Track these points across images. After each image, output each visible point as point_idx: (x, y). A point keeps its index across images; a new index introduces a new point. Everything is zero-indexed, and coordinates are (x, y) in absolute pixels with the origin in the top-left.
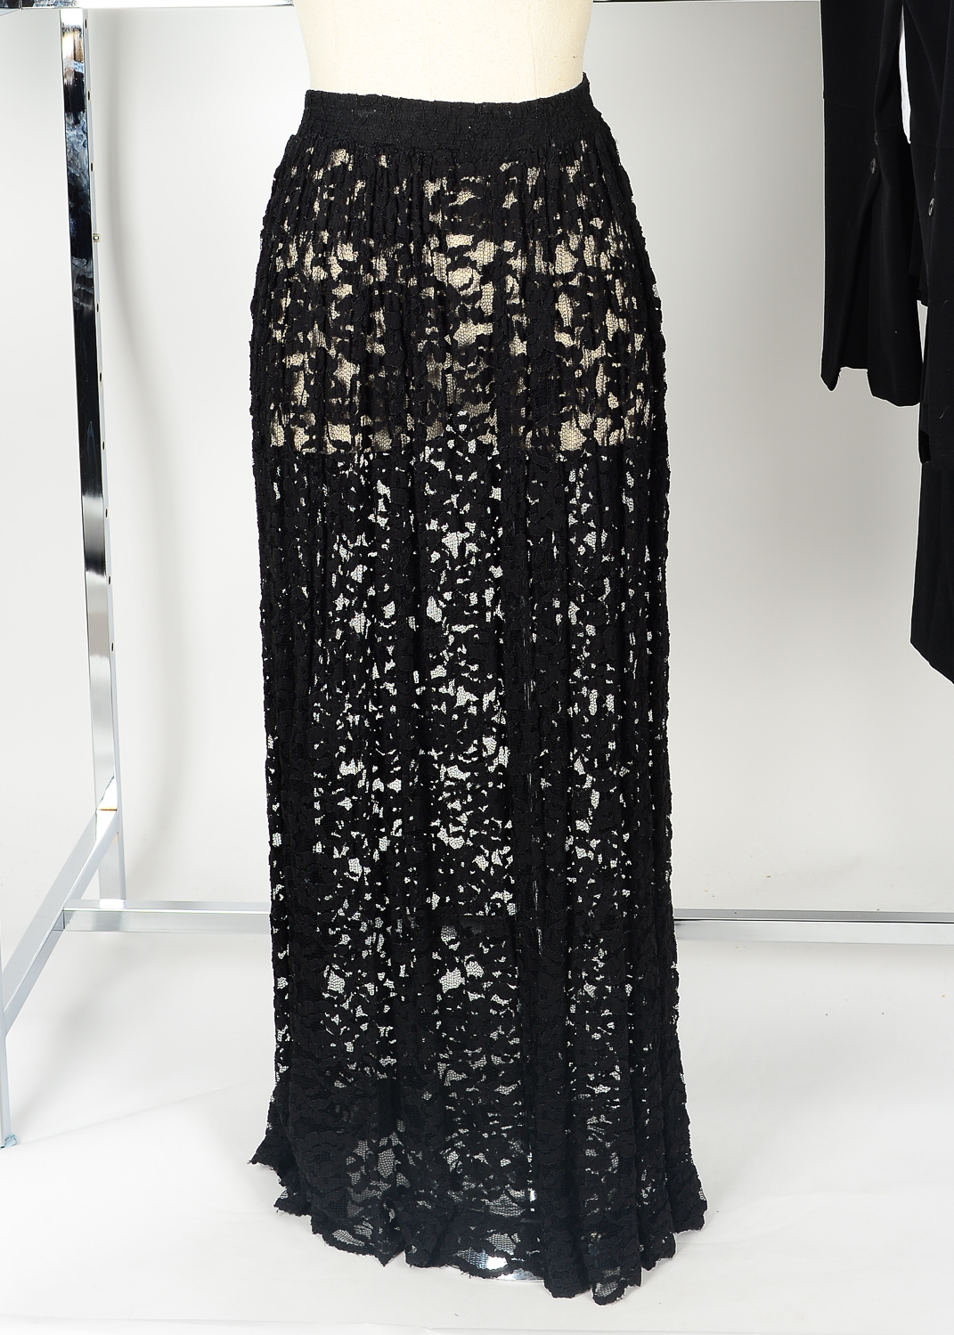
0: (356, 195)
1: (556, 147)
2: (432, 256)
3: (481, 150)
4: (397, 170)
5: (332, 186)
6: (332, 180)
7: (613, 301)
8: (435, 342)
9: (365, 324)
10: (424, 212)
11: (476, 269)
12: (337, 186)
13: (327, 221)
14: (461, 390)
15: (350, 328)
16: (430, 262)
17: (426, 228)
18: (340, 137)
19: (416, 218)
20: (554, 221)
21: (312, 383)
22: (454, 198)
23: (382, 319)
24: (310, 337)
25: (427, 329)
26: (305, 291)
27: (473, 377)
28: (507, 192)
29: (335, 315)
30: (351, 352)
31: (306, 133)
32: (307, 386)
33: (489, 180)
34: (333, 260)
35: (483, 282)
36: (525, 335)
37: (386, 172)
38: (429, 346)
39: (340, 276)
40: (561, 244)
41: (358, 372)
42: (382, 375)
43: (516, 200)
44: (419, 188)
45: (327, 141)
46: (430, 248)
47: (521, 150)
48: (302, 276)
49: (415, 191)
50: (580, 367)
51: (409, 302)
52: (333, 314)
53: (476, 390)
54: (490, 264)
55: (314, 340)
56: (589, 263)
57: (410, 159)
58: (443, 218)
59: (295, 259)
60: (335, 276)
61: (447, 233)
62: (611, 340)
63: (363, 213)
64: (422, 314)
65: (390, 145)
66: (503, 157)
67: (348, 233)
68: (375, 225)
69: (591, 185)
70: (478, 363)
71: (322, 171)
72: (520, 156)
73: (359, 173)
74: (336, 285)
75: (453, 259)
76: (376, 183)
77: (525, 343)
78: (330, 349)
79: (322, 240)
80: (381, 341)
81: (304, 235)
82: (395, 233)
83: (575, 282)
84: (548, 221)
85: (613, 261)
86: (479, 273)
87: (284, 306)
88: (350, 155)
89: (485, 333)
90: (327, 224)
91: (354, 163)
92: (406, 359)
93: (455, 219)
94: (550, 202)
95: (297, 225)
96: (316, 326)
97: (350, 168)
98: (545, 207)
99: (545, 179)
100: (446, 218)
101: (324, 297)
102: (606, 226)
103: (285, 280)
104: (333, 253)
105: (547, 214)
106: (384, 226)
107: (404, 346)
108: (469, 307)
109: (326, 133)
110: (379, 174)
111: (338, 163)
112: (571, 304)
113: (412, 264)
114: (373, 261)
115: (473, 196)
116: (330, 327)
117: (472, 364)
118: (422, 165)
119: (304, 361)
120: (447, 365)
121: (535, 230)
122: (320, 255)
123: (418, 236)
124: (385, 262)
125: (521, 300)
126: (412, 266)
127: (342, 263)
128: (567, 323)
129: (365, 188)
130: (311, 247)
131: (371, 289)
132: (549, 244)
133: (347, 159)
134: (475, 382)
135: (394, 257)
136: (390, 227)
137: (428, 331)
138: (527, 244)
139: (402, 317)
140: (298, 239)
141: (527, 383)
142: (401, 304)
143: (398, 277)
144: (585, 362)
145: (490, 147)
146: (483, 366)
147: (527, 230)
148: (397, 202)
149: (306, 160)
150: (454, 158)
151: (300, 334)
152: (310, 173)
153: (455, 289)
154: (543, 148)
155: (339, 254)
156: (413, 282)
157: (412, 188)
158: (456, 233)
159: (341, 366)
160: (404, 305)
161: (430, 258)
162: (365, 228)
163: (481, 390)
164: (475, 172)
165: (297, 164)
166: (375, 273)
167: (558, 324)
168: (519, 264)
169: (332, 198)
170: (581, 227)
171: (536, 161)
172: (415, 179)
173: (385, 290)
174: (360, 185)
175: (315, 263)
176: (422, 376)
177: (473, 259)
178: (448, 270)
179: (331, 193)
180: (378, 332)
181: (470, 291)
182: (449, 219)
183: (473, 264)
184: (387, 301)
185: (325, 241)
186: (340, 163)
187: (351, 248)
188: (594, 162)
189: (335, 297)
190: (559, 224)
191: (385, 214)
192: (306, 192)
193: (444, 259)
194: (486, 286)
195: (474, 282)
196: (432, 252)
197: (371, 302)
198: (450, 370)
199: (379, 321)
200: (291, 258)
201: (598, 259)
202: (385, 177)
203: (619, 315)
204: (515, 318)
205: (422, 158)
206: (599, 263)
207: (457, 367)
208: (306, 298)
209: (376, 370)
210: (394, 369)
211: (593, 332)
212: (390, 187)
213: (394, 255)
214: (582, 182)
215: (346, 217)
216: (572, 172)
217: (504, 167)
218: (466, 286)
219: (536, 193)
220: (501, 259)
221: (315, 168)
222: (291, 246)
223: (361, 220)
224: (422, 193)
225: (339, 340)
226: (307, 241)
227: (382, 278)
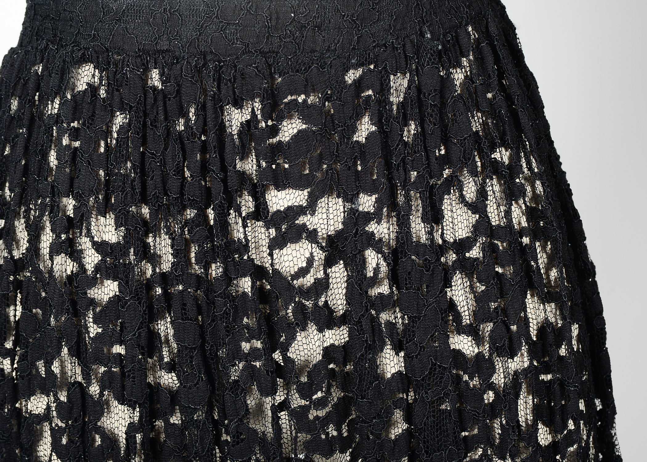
0: (115, 135)
1: (432, 39)
2: (245, 226)
3: (313, 51)
4: (178, 92)
5: (75, 124)
6: (74, 113)
7: (535, 278)
8: (258, 364)
9: (143, 342)
10: (228, 157)
11: (317, 242)
12: (84, 124)
13: (72, 180)
14: (302, 437)
15: (119, 349)
16: (242, 236)
17: (233, 182)
18: (83, 44)
19: (215, 167)
20: (436, 158)
21: (64, 441)
22: (274, 131)
23: (171, 332)
24: (56, 368)
25: (244, 344)
26: (43, 294)
27: (321, 413)
28: (359, 117)
29: (94, 330)
30: (123, 388)
31: (30, 42)
32: (56, 446)
33: (328, 99)
34: (85, 243)
35: (329, 263)
36: (400, 342)
37: (160, 97)
38: (250, 370)
39: (97, 268)
40: (449, 194)
41: (136, 419)
42: (176, 419)
43: (374, 128)
44: (217, 118)
45: (63, 52)
46: (240, 214)
47: (378, 46)
48: (37, 272)
49: (210, 124)
50: (491, 387)
51: (211, 303)
52: (91, 330)
53: (327, 434)
54: (339, 233)
55: (63, 372)
56: (495, 221)
57: (199, 71)
58: (259, 165)
59: (24, 245)
60: (90, 268)
61: (265, 189)
62: (535, 339)
63: (129, 165)
64: (234, 320)
65: (164, 52)
66: (349, 59)
67: (107, 199)
68: (150, 182)
69: (489, 95)
70: (328, 392)
71: (57, 101)
72: (376, 56)
73: (117, 100)
74: (93, 282)
75: (278, 229)
76: (146, 115)
77: (402, 354)
78: (89, 384)
79: (65, 211)
80: (171, 367)
81: (35, 205)
82: (182, 194)
83: (475, 253)
84: (428, 158)
85: (530, 213)
86: (322, 248)
87: (12, 319)
88: (101, 72)
89: (336, 343)
90: (71, 185)
91: (109, 85)
92: (213, 392)
93: (278, 165)
94: (430, 128)
95: (24, 190)
96: (65, 350)
97: (102, 93)
98: (421, 135)
99: (419, 90)
100: (264, 164)
101: (74, 303)
102: (515, 159)
103: (12, 278)
104: (84, 232)
105: (425, 147)
106: (164, 182)
107: (208, 373)
108: (309, 304)
109: (61, 39)
110: (150, 100)
111: (81, 86)
112: (472, 287)
113: (212, 241)
114: (150, 240)
115: (304, 126)
116: (86, 349)
117: (319, 394)
118: (219, 80)
119: (48, 407)
120: (280, 397)
121: (407, 173)
122: (63, 237)
123: (219, 197)
124: (169, 242)
125: (391, 288)
126: (213, 245)
127: (100, 247)
128: (466, 320)
129: (129, 124)
130: (48, 224)
131: (149, 285)
132: (431, 195)
133: (96, 79)
134: (324, 422)
135: (183, 231)
136: (173, 184)
137: (246, 346)
138: (393, 196)
139: (202, 327)
140: (28, 211)
141: (408, 419)
142: (199, 307)
143: (191, 263)
144: (499, 379)
145: (327, 44)
146: (336, 394)
147: (395, 173)
148: (182, 143)
149: (31, 85)
150: (270, 66)
151: (41, 364)
152: (39, 105)
153: (285, 279)
154: (412, 42)
155: (94, 232)
156: (216, 270)
157: (205, 119)
158: (280, 187)
159: (109, 412)
160: (204, 307)
161: (241, 230)
162: (133, 189)
163: (335, 433)
164: (306, 86)
165: (19, 92)
166: (155, 260)
167: (453, 320)
168: (386, 231)
169: (77, 144)
170: (479, 164)
171: (403, 63)
172: (209, 104)
173: (172, 285)
174: (120, 120)
175: (55, 250)
176: (241, 420)
177: (311, 227)
178: (272, 248)
179: (75, 134)
180: (165, 353)
181: (308, 280)
182: (269, 167)
183: (312, 236)
184: (176, 304)
185: (70, 213)
186: (85, 87)
187: (113, 222)
188: (490, 59)
189: (93, 302)
190: (445, 161)
191: (164, 164)
192: (34, 135)
193: (263, 230)
194: (333, 269)
195: (315, 264)
196: (244, 220)
197: (150, 307)
198: (284, 405)
199: (166, 336)
200: (18, 243)
201: (508, 213)
202: (161, 103)
203: (545, 299)
204: (384, 317)
205: (218, 69)
206: (510, 220)
207: (297, 401)
208: (45, 305)
209: (166, 414)
210: (195, 410)
211: (509, 330)
212: (170, 121)
213: (183, 229)
214: (476, 93)
215: (102, 173)
216: (459, 76)
217: (351, 76)
218: (303, 272)
219: (405, 115)
220: (356, 224)
221: (46, 99)
222: (16, 223)
223: (127, 176)
224: (222, 128)
225: (102, 369)
226: (42, 215)
227: (166, 265)
